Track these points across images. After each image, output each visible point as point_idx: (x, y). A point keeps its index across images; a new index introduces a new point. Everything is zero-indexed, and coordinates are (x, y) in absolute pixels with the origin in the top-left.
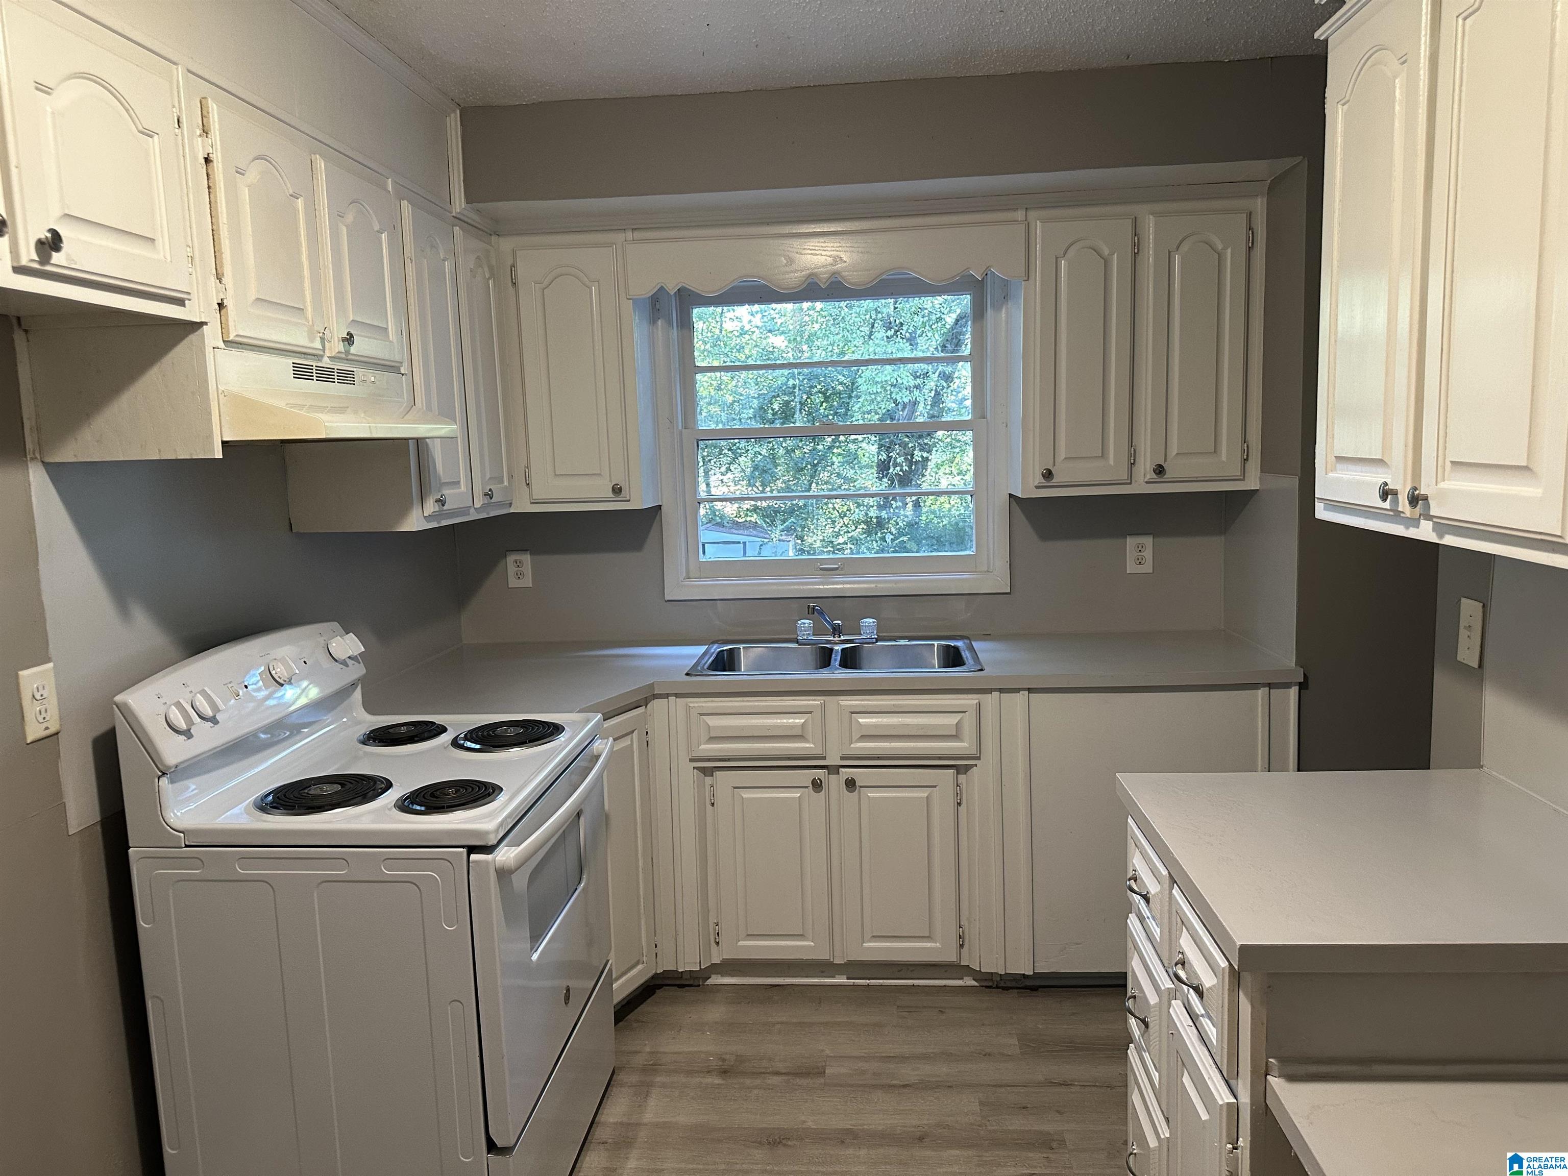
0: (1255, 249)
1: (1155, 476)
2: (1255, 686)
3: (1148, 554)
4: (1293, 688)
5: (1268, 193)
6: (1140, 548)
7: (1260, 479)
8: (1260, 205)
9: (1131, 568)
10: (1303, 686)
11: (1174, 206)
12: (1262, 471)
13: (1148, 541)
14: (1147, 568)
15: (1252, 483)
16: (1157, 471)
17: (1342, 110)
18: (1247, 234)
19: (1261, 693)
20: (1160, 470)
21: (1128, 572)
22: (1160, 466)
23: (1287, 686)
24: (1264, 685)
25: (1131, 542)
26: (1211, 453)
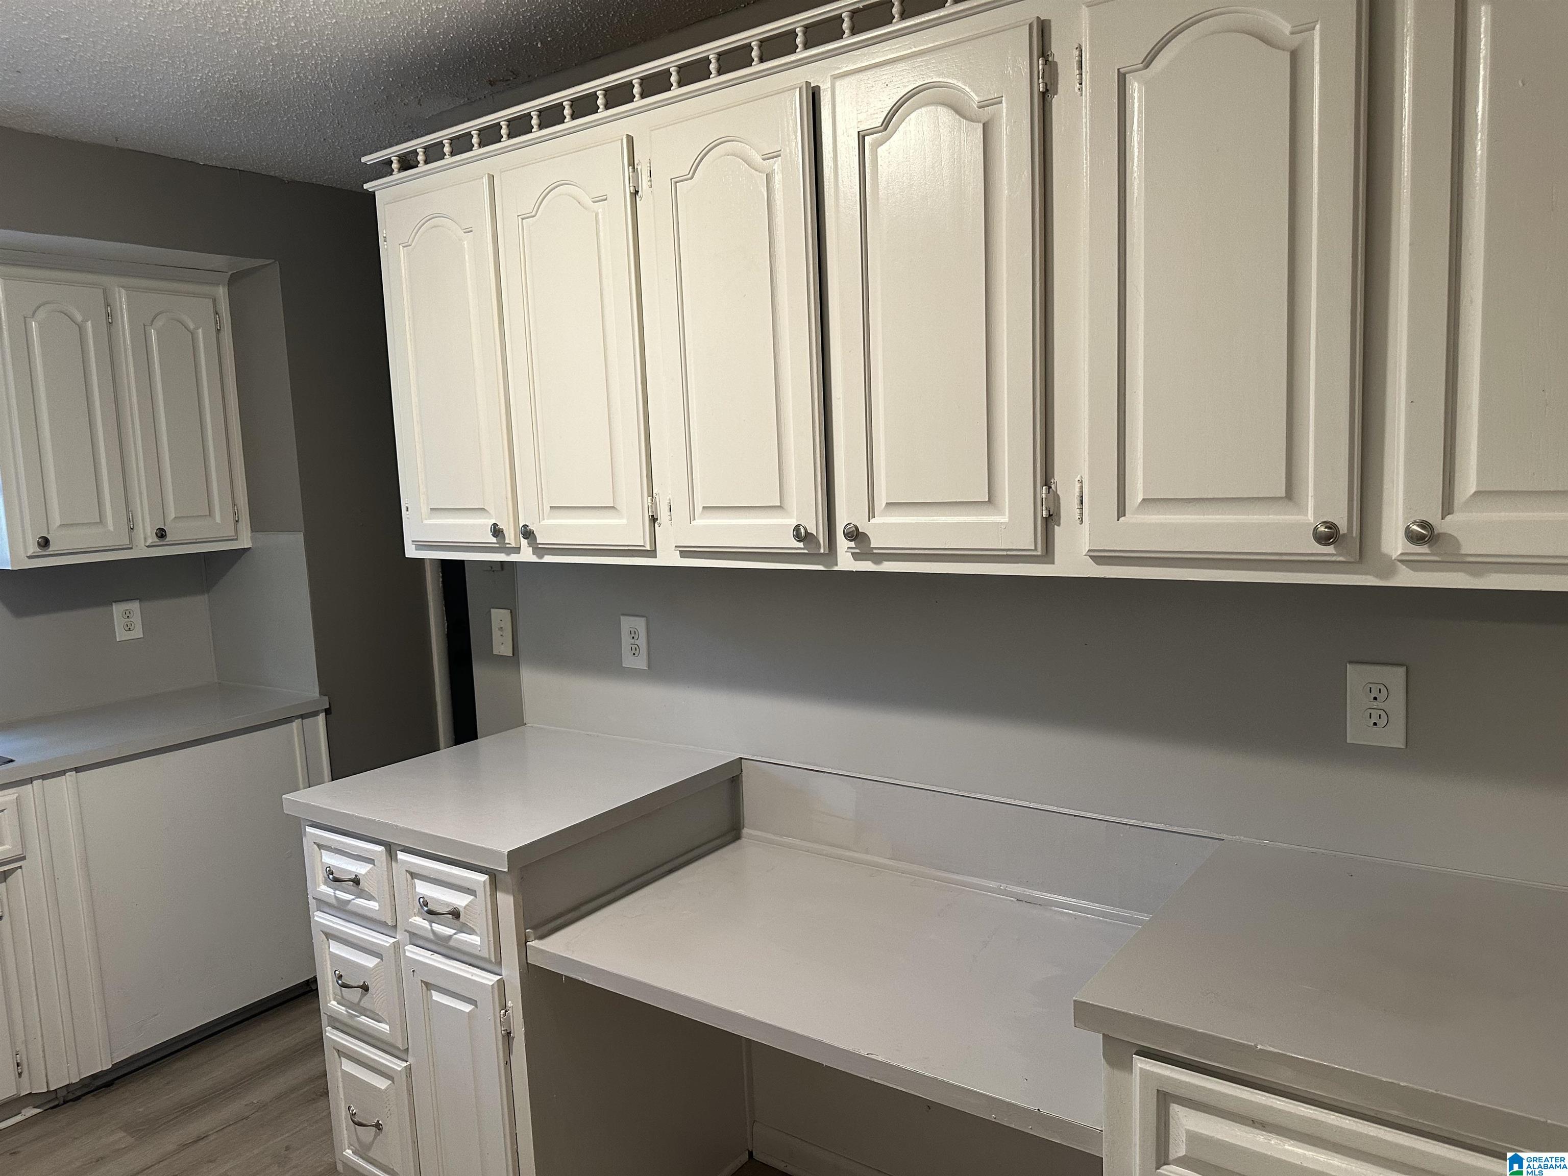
0: (222, 331)
1: (156, 539)
2: (288, 720)
3: (137, 619)
4: (321, 715)
5: (228, 284)
6: (128, 614)
7: (252, 538)
8: (222, 292)
9: (121, 635)
10: (328, 712)
11: (144, 283)
12: (252, 531)
13: (135, 606)
14: (137, 633)
15: (245, 541)
16: (159, 535)
17: (404, 251)
18: (215, 318)
19: (295, 724)
20: (161, 534)
21: (118, 640)
22: (162, 530)
23: (315, 714)
24: (297, 717)
25: (118, 609)
26: (206, 516)
